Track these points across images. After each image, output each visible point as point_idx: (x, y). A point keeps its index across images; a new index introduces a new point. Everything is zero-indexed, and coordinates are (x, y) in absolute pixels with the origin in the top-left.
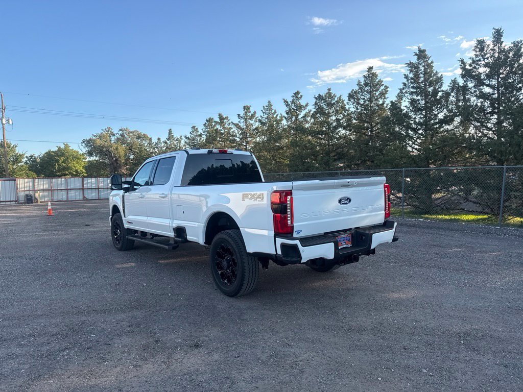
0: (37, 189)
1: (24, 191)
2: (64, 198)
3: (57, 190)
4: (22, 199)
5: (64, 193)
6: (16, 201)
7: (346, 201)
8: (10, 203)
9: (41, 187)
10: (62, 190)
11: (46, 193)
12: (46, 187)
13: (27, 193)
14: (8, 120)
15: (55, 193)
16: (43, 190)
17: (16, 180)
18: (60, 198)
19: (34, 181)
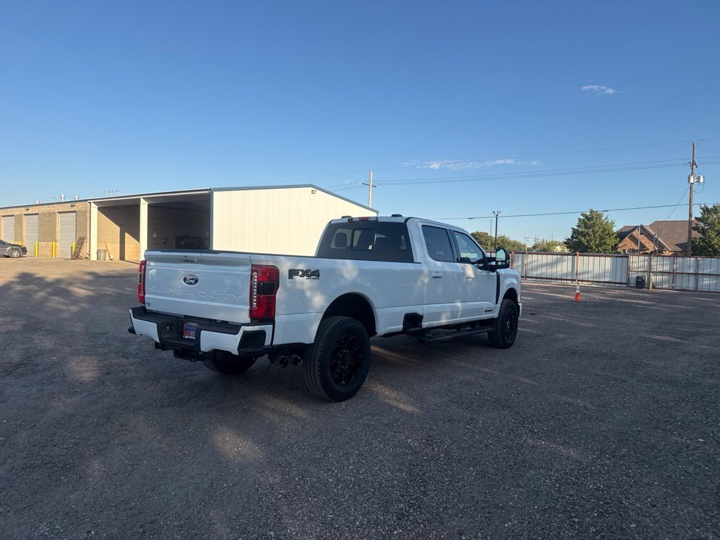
0: (654, 269)
1: (638, 272)
2: (691, 286)
3: (682, 273)
4: (633, 283)
5: (692, 278)
6: (626, 284)
7: (191, 281)
8: (619, 285)
9: (660, 269)
10: (689, 274)
11: (665, 277)
12: (667, 268)
13: (640, 274)
14: (699, 178)
15: (679, 278)
16: (663, 273)
17: (628, 257)
18: (685, 286)
19: (651, 260)
